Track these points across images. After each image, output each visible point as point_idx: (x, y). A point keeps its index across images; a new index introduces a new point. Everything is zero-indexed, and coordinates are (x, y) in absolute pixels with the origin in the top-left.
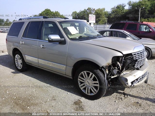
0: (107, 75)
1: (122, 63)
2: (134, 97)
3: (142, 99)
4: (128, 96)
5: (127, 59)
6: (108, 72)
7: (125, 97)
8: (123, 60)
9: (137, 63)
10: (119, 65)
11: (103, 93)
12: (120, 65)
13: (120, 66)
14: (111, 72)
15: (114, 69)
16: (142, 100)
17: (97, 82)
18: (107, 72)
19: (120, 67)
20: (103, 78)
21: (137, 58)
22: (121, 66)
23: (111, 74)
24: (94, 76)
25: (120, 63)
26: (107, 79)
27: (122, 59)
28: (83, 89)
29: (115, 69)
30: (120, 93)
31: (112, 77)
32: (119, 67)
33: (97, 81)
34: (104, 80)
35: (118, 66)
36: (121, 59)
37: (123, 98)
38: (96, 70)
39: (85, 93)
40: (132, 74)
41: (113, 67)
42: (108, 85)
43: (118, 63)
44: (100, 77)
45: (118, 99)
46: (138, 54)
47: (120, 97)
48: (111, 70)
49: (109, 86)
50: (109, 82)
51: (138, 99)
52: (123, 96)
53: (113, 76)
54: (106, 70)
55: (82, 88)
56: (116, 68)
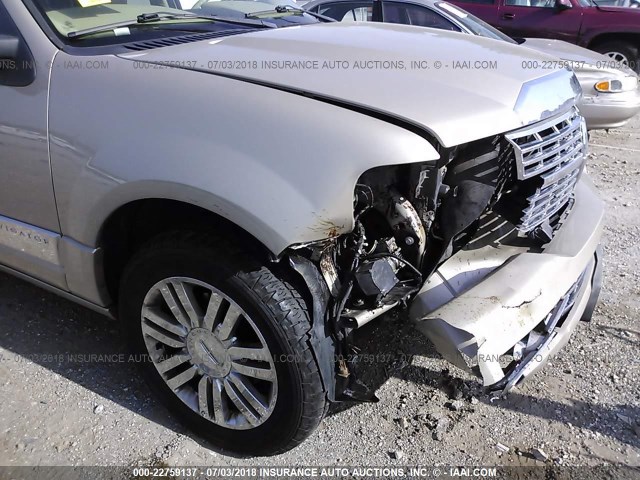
0: (331, 302)
1: (431, 207)
2: (508, 408)
3: (558, 419)
4: (475, 401)
5: (471, 174)
6: (335, 276)
7: (453, 409)
8: (439, 184)
9: (537, 203)
10: (409, 221)
11: (305, 425)
12: (415, 222)
13: (416, 228)
14: (352, 276)
15: (373, 257)
16: (558, 425)
17: (263, 353)
18: (330, 279)
19: (417, 240)
20: (302, 328)
21: (541, 168)
22: (425, 225)
23: (357, 293)
24: (235, 311)
25: (416, 205)
26: (331, 328)
27: (433, 175)
28: (181, 388)
29: (382, 252)
30: (421, 377)
31: (363, 318)
32: (411, 240)
33: (259, 346)
34: (308, 342)
35: (404, 231)
36: (423, 176)
37: (443, 419)
38: (249, 269)
39: (195, 410)
40: (510, 292)
41: (370, 241)
42: (337, 369)
43: (407, 210)
44: (275, 322)
45: (411, 430)
46: (544, 133)
47: (423, 412)
48: (355, 264)
49: (346, 372)
50: (342, 349)
51: (532, 418)
52: (443, 397)
53: (371, 305)
54: (324, 262)
55: (174, 384)
56: (391, 244)
